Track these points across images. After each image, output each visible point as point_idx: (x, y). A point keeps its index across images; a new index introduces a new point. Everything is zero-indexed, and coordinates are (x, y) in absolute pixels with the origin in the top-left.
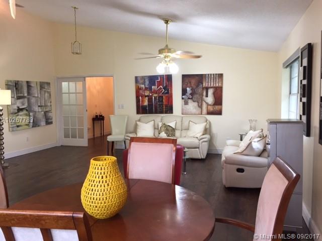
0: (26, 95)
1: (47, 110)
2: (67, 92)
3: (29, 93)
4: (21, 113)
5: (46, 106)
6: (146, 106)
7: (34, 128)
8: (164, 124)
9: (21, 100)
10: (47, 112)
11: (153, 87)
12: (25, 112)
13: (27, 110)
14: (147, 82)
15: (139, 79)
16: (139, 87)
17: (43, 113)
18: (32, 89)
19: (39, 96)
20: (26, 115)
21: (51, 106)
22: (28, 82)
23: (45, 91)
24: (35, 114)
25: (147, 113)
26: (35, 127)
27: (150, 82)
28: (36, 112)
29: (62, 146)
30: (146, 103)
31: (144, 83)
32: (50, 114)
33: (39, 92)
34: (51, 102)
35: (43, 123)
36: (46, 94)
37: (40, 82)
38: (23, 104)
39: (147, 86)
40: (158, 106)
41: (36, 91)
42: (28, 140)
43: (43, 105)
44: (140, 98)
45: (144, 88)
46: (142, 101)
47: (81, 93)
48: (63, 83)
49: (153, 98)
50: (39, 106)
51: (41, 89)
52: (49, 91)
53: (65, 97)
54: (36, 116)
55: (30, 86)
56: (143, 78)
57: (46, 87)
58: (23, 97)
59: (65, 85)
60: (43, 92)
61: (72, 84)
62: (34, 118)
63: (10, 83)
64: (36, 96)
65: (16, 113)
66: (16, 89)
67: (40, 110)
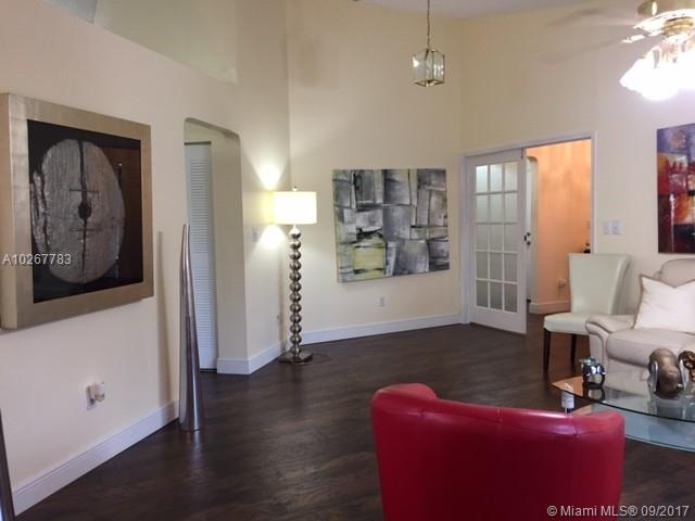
0: (380, 200)
1: (435, 235)
2: (486, 190)
3: (387, 197)
4: (366, 242)
5: (430, 226)
7: (397, 278)
9: (367, 213)
10: (433, 239)
12: (375, 240)
13: (381, 236)
17: (423, 242)
18: (397, 187)
19: (415, 203)
20: (379, 247)
21: (445, 226)
22: (385, 172)
23: (431, 191)
24: (404, 244)
26: (401, 274)
28: (404, 240)
29: (472, 324)
32: (442, 246)
33: (414, 194)
34: (446, 217)
35: (423, 266)
36: (434, 199)
37: (418, 170)
38: (372, 223)
41: (405, 194)
42: (382, 304)
43: (425, 223)
47: (514, 192)
48: (479, 169)
50: (413, 227)
51: (419, 187)
52: (441, 189)
53: (481, 201)
54: (405, 248)
55: (393, 181)
57: (434, 182)
58: (374, 207)
59: (481, 171)
60: (424, 193)
61: (496, 169)
62: (398, 253)
63: (342, 177)
64: (408, 202)
65: (354, 242)
66: (357, 188)
67: (415, 236)
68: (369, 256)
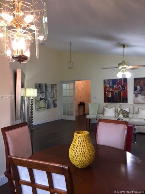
0: (44, 91)
1: (55, 99)
2: (65, 89)
3: (46, 90)
4: (41, 101)
5: (54, 97)
6: (110, 98)
7: (48, 109)
8: (122, 109)
9: (42, 94)
10: (54, 100)
11: (115, 86)
12: (43, 100)
13: (45, 99)
14: (111, 83)
15: (106, 81)
16: (106, 86)
17: (52, 101)
18: (48, 88)
19: (51, 92)
20: (44, 102)
21: (56, 97)
22: (45, 84)
23: (54, 89)
24: (49, 101)
25: (110, 102)
27: (113, 83)
28: (49, 100)
29: (62, 119)
30: (110, 96)
31: (109, 84)
32: (56, 102)
34: (57, 95)
35: (52, 106)
36: (54, 91)
37: (52, 84)
38: (43, 96)
39: (111, 86)
40: (118, 98)
41: (49, 89)
42: (44, 116)
44: (107, 93)
45: (109, 86)
46: (108, 95)
47: (72, 90)
48: (63, 84)
49: (115, 93)
50: (51, 97)
51: (52, 88)
52: (56, 89)
53: (64, 92)
55: (47, 86)
56: (109, 80)
57: (54, 87)
58: (43, 92)
59: (64, 85)
60: (53, 90)
61: (68, 85)
62: (48, 103)
63: (37, 85)
64: (49, 91)
65: (39, 101)
66: (40, 88)
67: (51, 99)
68: (42, 104)
